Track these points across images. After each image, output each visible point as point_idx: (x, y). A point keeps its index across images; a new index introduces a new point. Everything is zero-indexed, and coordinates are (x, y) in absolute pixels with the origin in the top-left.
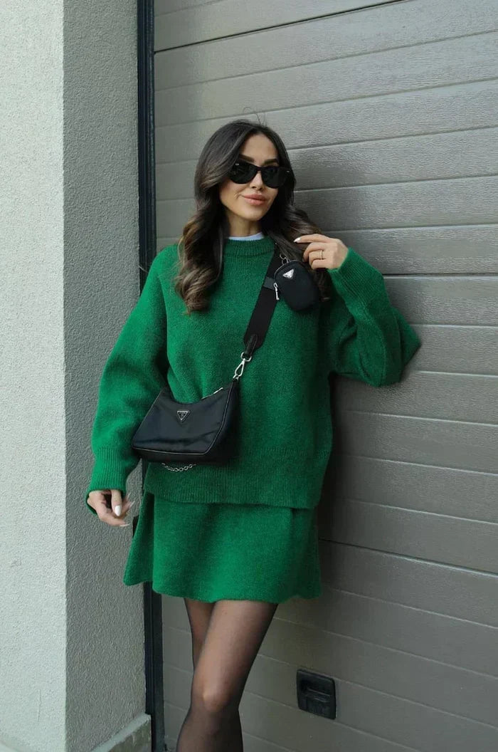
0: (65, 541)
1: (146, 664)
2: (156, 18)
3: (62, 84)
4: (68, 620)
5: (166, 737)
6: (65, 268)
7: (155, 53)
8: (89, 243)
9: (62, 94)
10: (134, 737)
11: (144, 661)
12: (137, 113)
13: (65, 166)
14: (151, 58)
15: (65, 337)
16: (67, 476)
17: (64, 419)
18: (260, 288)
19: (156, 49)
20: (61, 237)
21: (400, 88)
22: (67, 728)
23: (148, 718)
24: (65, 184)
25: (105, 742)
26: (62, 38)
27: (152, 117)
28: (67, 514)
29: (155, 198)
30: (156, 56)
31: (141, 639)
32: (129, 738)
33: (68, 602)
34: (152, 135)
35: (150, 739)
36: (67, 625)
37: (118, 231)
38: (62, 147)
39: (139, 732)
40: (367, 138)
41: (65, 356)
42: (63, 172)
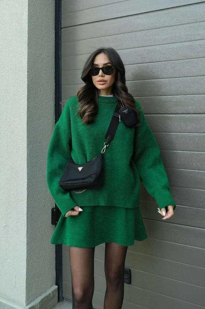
0: (26, 216)
1: (56, 266)
2: (62, 15)
3: (27, 40)
4: (27, 247)
5: (64, 294)
6: (27, 111)
7: (62, 28)
8: (36, 101)
9: (27, 43)
10: (51, 294)
11: (55, 265)
12: (54, 52)
13: (28, 72)
14: (60, 30)
15: (27, 137)
16: (27, 191)
17: (27, 169)
18: (112, 116)
19: (62, 27)
20: (26, 99)
21: (157, 44)
22: (26, 290)
23: (57, 287)
24: (28, 78)
25: (40, 296)
26: (27, 22)
27: (60, 53)
28: (27, 206)
29: (61, 84)
30: (62, 30)
31: (54, 256)
32: (50, 294)
33: (27, 241)
34: (60, 60)
35: (57, 295)
36: (27, 249)
37: (47, 97)
38: (27, 64)
39: (53, 292)
40: (145, 62)
41: (27, 145)
42: (27, 73)
